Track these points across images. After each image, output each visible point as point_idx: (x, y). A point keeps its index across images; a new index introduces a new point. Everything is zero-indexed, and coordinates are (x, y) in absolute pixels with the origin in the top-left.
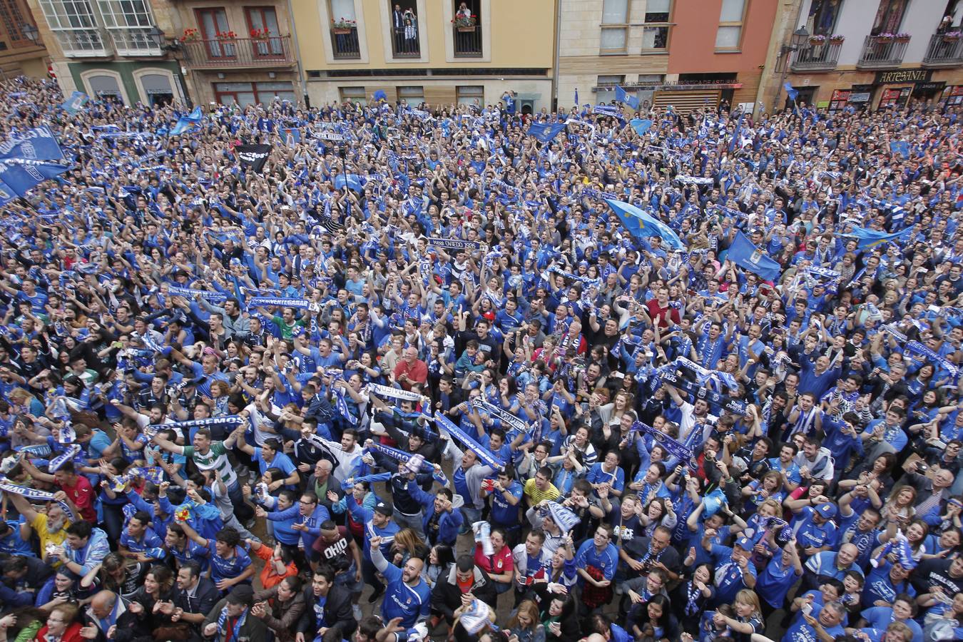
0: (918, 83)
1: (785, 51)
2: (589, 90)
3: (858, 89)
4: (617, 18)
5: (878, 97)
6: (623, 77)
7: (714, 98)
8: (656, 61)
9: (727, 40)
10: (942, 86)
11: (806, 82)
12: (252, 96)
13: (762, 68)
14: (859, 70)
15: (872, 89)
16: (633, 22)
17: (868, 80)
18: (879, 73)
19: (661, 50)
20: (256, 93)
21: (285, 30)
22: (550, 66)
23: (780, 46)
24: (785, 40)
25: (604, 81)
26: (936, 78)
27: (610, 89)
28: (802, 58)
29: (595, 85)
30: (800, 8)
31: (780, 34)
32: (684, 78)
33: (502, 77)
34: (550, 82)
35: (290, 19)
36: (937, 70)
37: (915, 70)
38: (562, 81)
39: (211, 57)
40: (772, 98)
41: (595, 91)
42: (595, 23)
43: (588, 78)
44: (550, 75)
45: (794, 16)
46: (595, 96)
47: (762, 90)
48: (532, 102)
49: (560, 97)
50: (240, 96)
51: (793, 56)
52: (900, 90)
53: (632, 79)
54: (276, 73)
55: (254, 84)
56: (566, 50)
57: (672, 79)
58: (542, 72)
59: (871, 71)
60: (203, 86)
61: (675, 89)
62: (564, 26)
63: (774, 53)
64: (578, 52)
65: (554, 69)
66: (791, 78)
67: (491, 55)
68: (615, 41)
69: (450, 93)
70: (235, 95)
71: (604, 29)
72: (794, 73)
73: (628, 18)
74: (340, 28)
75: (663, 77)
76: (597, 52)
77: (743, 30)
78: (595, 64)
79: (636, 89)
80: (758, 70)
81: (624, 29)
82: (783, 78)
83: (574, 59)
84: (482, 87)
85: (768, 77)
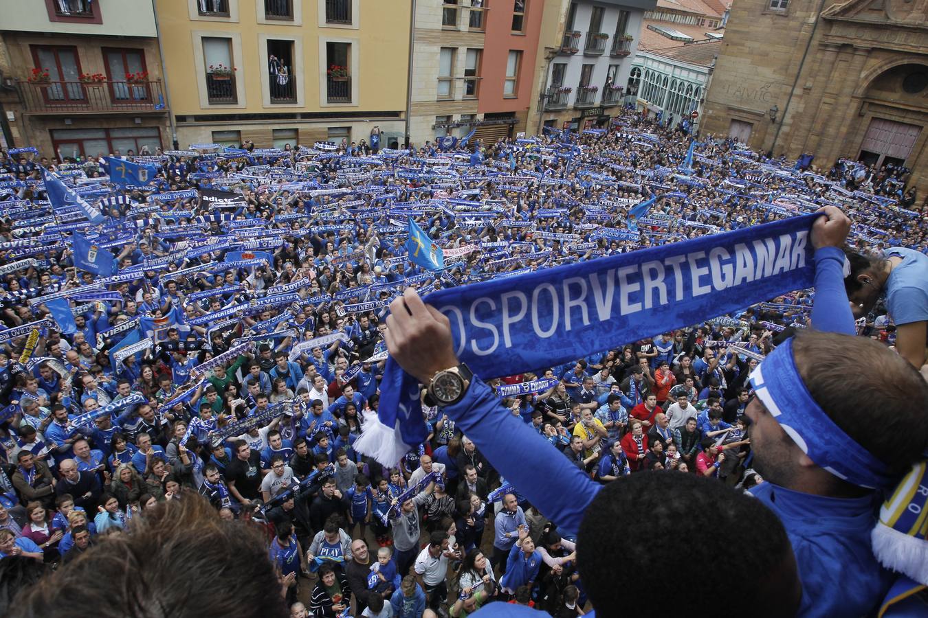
0: (600, 116)
1: (542, 96)
2: (431, 127)
3: (575, 120)
4: (446, 74)
5: (582, 125)
6: (451, 117)
7: (504, 128)
8: (471, 104)
9: (508, 88)
10: (608, 117)
11: (552, 117)
12: (104, 143)
13: (528, 108)
14: (575, 109)
15: (578, 120)
16: (456, 76)
17: (578, 115)
18: (583, 110)
19: (470, 97)
20: (109, 140)
21: (153, 72)
22: (405, 110)
23: (538, 94)
25: (440, 120)
26: (606, 113)
27: (444, 127)
28: (550, 102)
29: (434, 123)
30: (548, 69)
31: (537, 89)
32: (487, 116)
33: (367, 119)
34: (404, 123)
36: (607, 108)
37: (597, 108)
38: (413, 120)
40: (536, 128)
41: (434, 128)
42: (435, 77)
43: (430, 118)
44: (403, 116)
46: (434, 132)
47: (530, 123)
49: (411, 133)
50: (87, 145)
51: (546, 100)
52: (592, 120)
53: (457, 118)
54: (142, 119)
55: (107, 131)
56: (416, 97)
57: (480, 117)
58: (395, 114)
59: (580, 109)
60: (38, 134)
61: (482, 124)
62: (415, 77)
63: (536, 98)
64: (423, 98)
65: (407, 112)
66: (545, 115)
67: (358, 101)
68: (445, 88)
69: (323, 133)
70: (80, 143)
71: (440, 80)
72: (547, 111)
73: (451, 73)
74: (217, 73)
75: (473, 116)
76: (435, 98)
77: (516, 82)
78: (433, 107)
79: (458, 126)
80: (526, 110)
81: (450, 81)
82: (541, 115)
83: (421, 104)
84: (349, 129)
85: (533, 114)
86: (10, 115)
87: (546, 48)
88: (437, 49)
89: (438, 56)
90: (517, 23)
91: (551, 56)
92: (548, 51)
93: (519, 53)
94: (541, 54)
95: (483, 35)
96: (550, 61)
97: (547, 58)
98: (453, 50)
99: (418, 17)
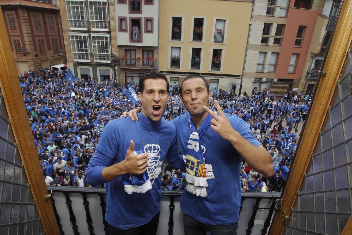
1: (308, 73)
2: (252, 82)
4: (261, 62)
6: (261, 79)
8: (272, 75)
9: (291, 69)
11: (312, 83)
13: (301, 78)
16: (266, 63)
21: (155, 57)
22: (241, 74)
23: (306, 72)
24: (308, 70)
25: (257, 80)
27: (258, 82)
28: (311, 76)
29: (253, 81)
30: (312, 62)
31: (306, 69)
32: (279, 80)
33: (226, 77)
34: (240, 80)
35: (158, 54)
38: (244, 79)
39: (126, 64)
40: (303, 87)
41: (253, 83)
42: (256, 63)
43: (252, 79)
44: (240, 77)
45: (311, 64)
46: (253, 84)
47: (300, 84)
48: (235, 85)
49: (243, 84)
50: (134, 78)
51: (310, 75)
53: (264, 80)
55: (140, 74)
56: (246, 70)
58: (238, 76)
60: (122, 74)
61: (276, 83)
62: (247, 63)
63: (304, 74)
64: (250, 71)
65: (242, 76)
66: (309, 81)
67: (223, 70)
68: (260, 68)
70: (132, 77)
71: (258, 64)
72: (310, 80)
73: (264, 62)
74: (174, 58)
75: (272, 79)
76: (255, 71)
77: (295, 67)
78: (254, 75)
79: (265, 83)
80: (299, 79)
81: (263, 65)
82: (307, 81)
83: (249, 73)
84: (218, 80)
85: (303, 81)
86: (116, 68)
87: (311, 53)
88: (258, 52)
89: (258, 55)
90: (298, 43)
91: (314, 56)
92: (312, 54)
93: (298, 55)
94: (309, 55)
95: (280, 47)
96: (313, 59)
97: (312, 57)
98: (266, 53)
99: (250, 40)
